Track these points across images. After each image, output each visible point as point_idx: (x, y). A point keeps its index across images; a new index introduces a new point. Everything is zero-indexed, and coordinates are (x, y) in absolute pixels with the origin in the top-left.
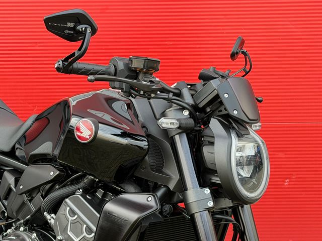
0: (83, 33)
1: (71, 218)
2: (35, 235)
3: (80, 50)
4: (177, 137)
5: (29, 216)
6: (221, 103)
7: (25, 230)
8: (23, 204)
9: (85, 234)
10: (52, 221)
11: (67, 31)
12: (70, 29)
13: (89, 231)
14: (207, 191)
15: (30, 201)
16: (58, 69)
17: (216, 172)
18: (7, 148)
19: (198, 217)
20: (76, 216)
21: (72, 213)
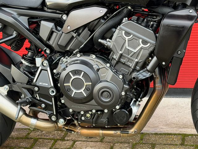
1: (127, 38)
2: (94, 56)
5: (83, 46)
7: (81, 56)
9: (142, 45)
10: (109, 44)
13: (145, 42)
20: (132, 36)
21: (127, 34)
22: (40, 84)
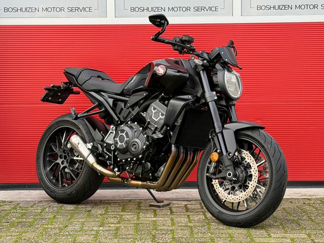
0: (164, 24)
1: (154, 111)
2: (136, 123)
3: (162, 30)
4: (201, 72)
5: (133, 117)
6: (221, 57)
7: (131, 123)
8: (130, 112)
9: (161, 117)
10: (145, 115)
11: (157, 23)
12: (158, 22)
13: (162, 115)
14: (214, 93)
15: (133, 110)
16: (153, 39)
17: (218, 85)
18: (119, 92)
19: (210, 103)
21: (155, 109)
22: (108, 141)
